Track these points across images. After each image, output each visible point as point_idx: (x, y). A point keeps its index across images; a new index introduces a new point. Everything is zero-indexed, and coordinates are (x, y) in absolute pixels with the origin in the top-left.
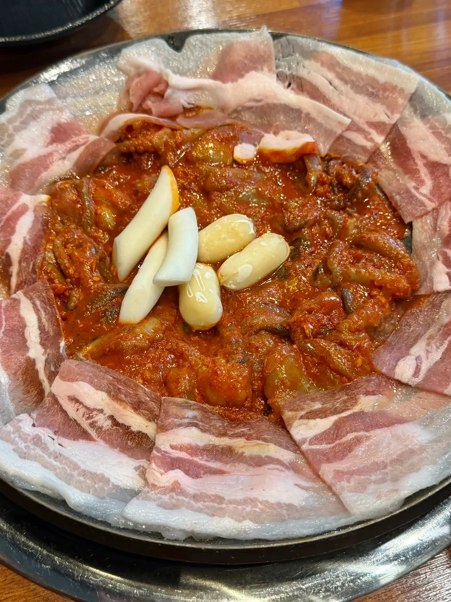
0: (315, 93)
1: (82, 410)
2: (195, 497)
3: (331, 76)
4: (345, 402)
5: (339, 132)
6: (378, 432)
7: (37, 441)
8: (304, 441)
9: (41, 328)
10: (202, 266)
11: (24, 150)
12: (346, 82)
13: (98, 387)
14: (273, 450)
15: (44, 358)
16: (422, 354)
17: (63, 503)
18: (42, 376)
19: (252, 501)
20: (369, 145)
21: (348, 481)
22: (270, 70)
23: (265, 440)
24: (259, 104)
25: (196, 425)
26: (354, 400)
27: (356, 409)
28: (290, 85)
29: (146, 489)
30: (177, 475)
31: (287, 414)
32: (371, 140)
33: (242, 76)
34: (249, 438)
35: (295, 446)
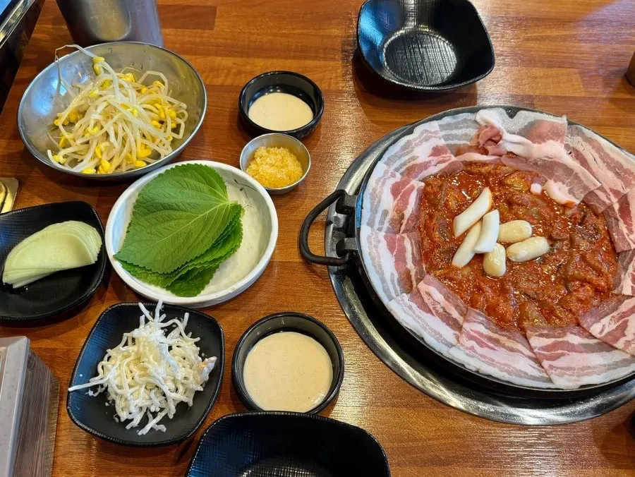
0: (584, 162)
1: (431, 300)
2: (481, 355)
3: (597, 156)
4: (560, 333)
5: (592, 189)
6: (574, 353)
7: (410, 308)
8: (535, 348)
9: (413, 254)
10: (499, 245)
11: (418, 157)
12: (604, 162)
13: (441, 292)
14: (520, 347)
15: (415, 270)
16: (607, 324)
17: (422, 339)
18: (413, 278)
19: (509, 366)
20: (607, 201)
21: (555, 370)
22: (561, 142)
23: (517, 341)
24: (550, 160)
25: (483, 324)
26: (565, 335)
27: (565, 339)
28: (570, 153)
29: (458, 345)
30: (473, 343)
31: (529, 333)
32: (609, 199)
33: (544, 141)
34: (509, 338)
35: (531, 349)
